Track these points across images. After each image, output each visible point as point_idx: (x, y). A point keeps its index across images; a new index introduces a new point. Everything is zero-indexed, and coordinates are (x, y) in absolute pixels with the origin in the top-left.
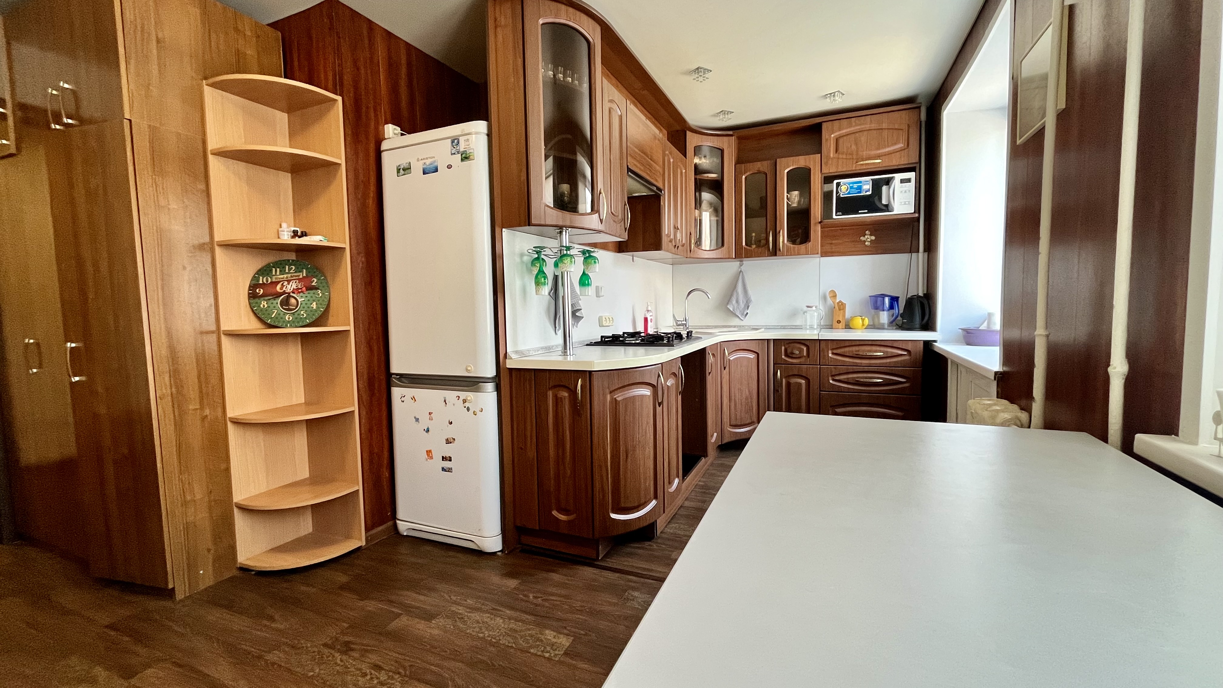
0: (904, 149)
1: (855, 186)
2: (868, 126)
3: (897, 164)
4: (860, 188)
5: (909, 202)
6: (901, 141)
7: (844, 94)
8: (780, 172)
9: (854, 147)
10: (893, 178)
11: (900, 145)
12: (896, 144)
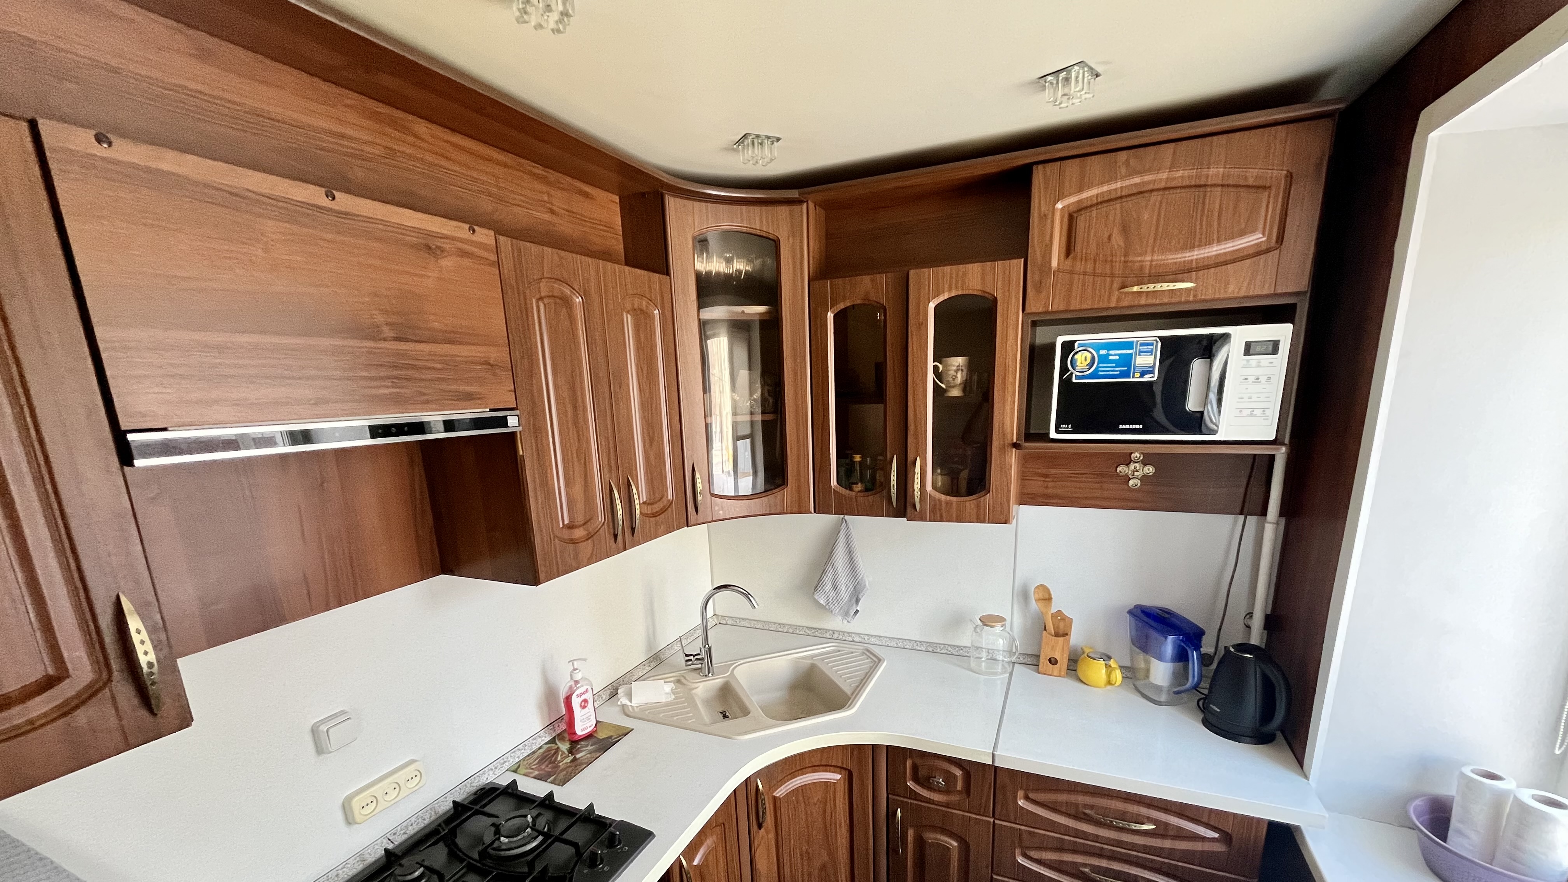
0: (1268, 251)
1: (1115, 354)
2: (1164, 176)
3: (1242, 294)
4: (1127, 361)
5: (1264, 409)
6: (1261, 226)
7: (1097, 75)
8: (918, 305)
9: (1118, 240)
10: (1226, 337)
11: (1254, 239)
12: (1242, 233)
